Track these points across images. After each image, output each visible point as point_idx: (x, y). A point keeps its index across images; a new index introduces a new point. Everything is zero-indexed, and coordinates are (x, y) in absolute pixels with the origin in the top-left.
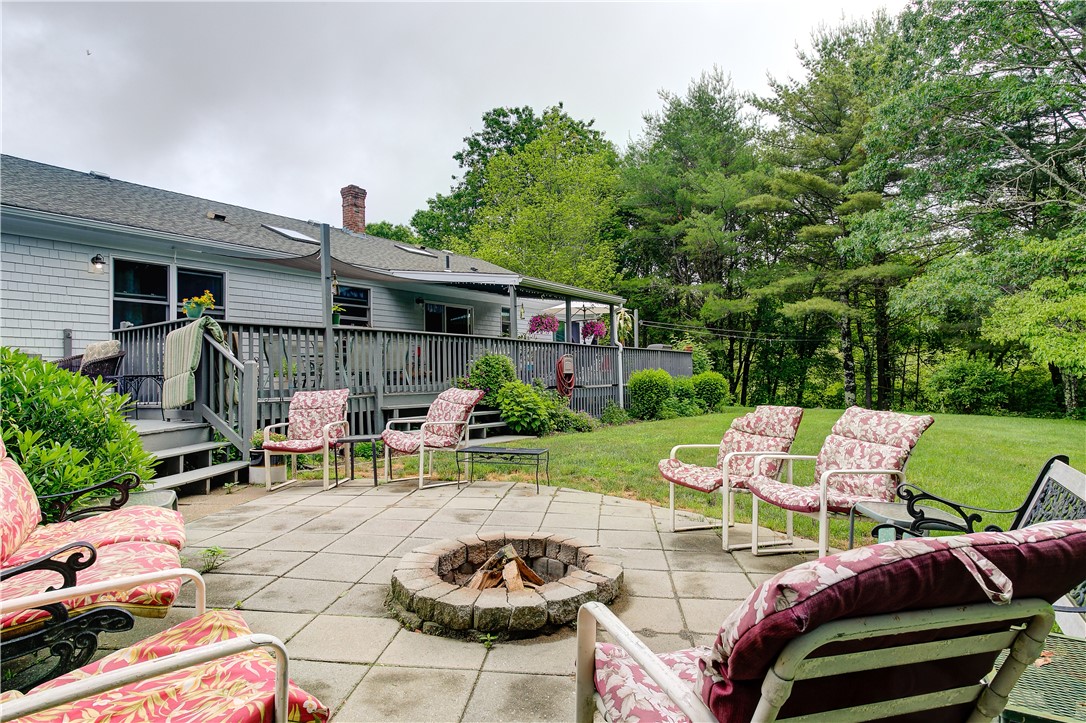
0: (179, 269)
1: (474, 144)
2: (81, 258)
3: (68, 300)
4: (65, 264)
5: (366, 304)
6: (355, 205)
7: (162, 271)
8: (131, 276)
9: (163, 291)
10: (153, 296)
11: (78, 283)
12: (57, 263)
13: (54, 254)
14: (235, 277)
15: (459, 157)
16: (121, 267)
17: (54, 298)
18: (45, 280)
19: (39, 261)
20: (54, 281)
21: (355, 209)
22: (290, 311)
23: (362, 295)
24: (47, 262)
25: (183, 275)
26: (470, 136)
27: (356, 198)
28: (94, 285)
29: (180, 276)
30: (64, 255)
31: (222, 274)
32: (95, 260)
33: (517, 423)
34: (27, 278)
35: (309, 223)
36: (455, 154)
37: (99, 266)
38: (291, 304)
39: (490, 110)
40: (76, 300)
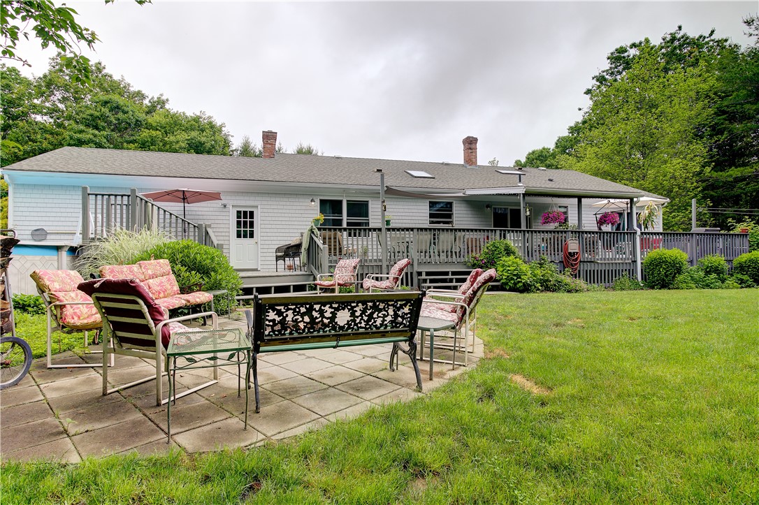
0: (347, 201)
1: (601, 79)
2: (307, 200)
3: (302, 219)
4: (301, 204)
5: (451, 211)
6: (470, 149)
7: (341, 202)
8: (328, 207)
9: (340, 212)
10: (336, 215)
11: (306, 212)
12: (298, 204)
13: (297, 200)
14: (374, 202)
15: (588, 92)
16: (323, 202)
17: (297, 219)
18: (293, 211)
19: (292, 204)
20: (297, 211)
21: (470, 151)
22: (403, 218)
23: (449, 206)
24: (295, 204)
25: (350, 204)
26: (598, 74)
27: (470, 144)
28: (312, 212)
29: (348, 204)
30: (301, 200)
31: (368, 201)
32: (312, 201)
33: (506, 284)
34: (288, 211)
35: (442, 164)
36: (585, 91)
37: (313, 203)
38: (404, 214)
39: (613, 50)
40: (305, 219)
